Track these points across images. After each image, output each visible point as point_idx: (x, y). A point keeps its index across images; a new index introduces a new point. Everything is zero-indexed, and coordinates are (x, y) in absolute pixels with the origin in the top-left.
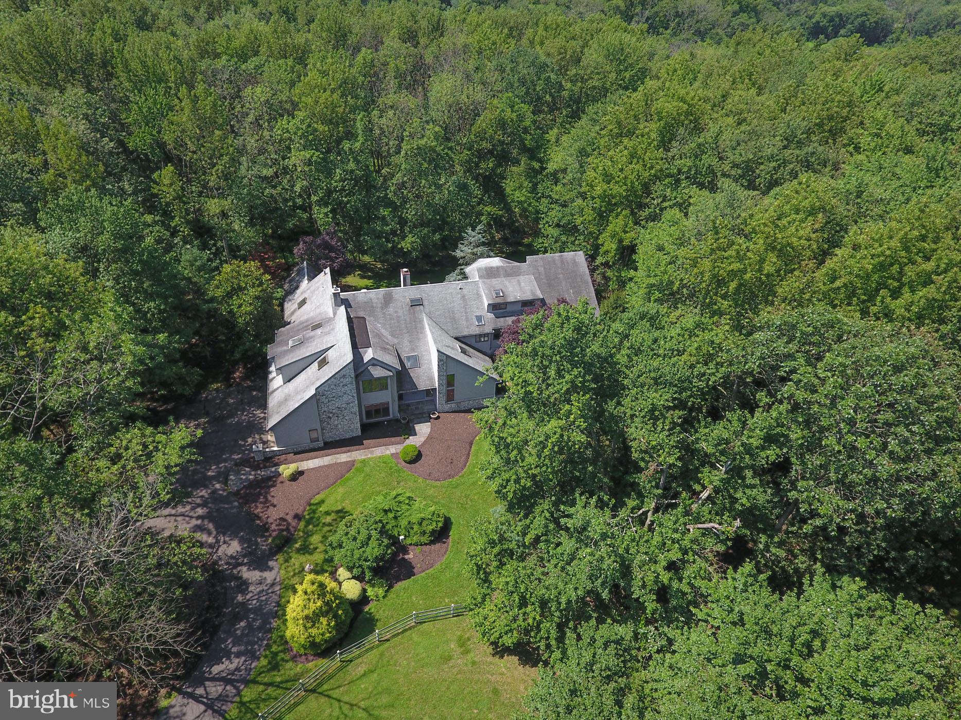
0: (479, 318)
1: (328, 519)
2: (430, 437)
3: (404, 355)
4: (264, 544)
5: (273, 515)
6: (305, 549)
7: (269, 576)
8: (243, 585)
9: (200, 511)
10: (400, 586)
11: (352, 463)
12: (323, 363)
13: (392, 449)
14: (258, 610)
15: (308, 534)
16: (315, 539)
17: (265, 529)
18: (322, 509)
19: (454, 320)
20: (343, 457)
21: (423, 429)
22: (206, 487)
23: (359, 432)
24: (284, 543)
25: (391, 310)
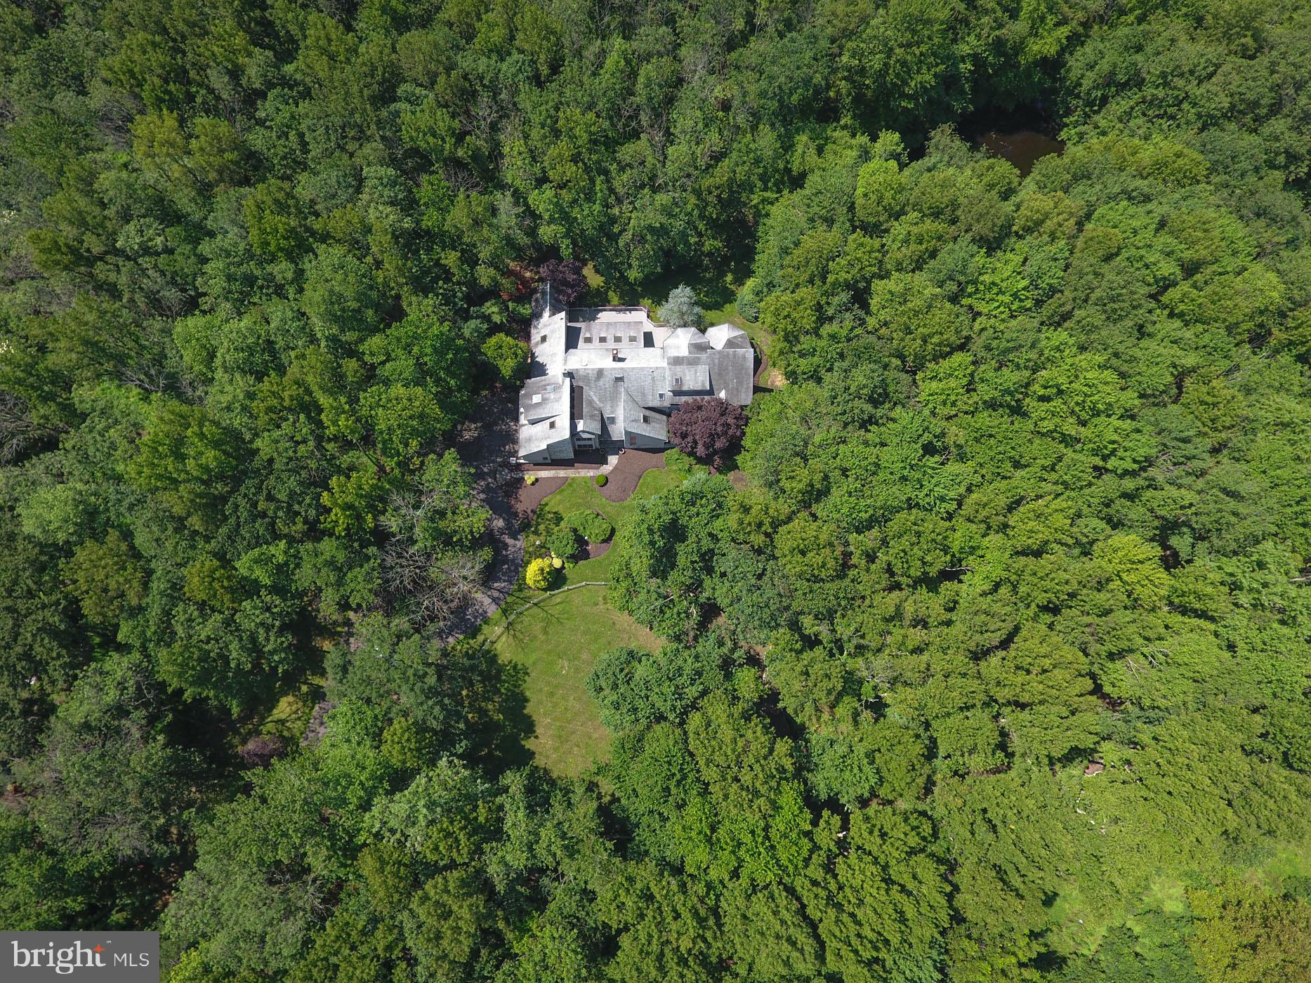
0: (661, 396)
1: (550, 516)
2: (616, 468)
3: (606, 416)
4: (516, 524)
5: (520, 508)
6: (536, 533)
7: (518, 544)
8: (506, 546)
9: (482, 496)
10: (581, 563)
11: (566, 478)
12: (552, 425)
13: (591, 473)
14: (513, 560)
15: (538, 524)
16: (542, 527)
17: (516, 515)
18: (547, 508)
19: (644, 394)
20: (562, 473)
21: (613, 460)
22: (484, 479)
23: (572, 456)
24: (526, 526)
25: (601, 383)
